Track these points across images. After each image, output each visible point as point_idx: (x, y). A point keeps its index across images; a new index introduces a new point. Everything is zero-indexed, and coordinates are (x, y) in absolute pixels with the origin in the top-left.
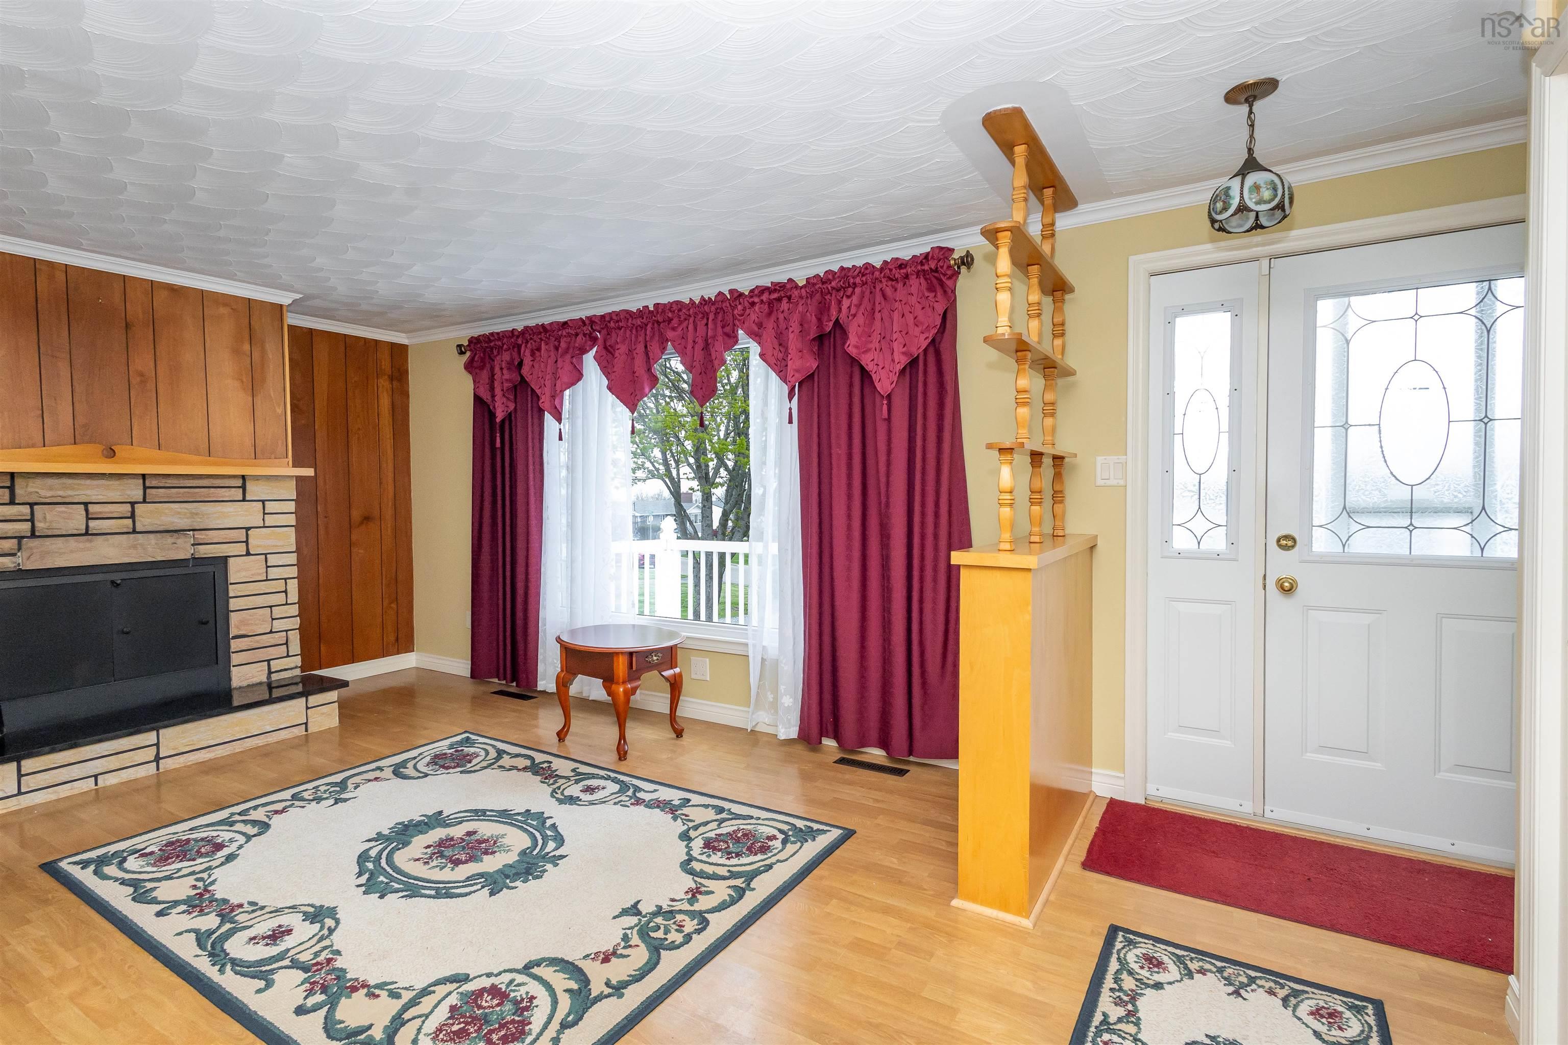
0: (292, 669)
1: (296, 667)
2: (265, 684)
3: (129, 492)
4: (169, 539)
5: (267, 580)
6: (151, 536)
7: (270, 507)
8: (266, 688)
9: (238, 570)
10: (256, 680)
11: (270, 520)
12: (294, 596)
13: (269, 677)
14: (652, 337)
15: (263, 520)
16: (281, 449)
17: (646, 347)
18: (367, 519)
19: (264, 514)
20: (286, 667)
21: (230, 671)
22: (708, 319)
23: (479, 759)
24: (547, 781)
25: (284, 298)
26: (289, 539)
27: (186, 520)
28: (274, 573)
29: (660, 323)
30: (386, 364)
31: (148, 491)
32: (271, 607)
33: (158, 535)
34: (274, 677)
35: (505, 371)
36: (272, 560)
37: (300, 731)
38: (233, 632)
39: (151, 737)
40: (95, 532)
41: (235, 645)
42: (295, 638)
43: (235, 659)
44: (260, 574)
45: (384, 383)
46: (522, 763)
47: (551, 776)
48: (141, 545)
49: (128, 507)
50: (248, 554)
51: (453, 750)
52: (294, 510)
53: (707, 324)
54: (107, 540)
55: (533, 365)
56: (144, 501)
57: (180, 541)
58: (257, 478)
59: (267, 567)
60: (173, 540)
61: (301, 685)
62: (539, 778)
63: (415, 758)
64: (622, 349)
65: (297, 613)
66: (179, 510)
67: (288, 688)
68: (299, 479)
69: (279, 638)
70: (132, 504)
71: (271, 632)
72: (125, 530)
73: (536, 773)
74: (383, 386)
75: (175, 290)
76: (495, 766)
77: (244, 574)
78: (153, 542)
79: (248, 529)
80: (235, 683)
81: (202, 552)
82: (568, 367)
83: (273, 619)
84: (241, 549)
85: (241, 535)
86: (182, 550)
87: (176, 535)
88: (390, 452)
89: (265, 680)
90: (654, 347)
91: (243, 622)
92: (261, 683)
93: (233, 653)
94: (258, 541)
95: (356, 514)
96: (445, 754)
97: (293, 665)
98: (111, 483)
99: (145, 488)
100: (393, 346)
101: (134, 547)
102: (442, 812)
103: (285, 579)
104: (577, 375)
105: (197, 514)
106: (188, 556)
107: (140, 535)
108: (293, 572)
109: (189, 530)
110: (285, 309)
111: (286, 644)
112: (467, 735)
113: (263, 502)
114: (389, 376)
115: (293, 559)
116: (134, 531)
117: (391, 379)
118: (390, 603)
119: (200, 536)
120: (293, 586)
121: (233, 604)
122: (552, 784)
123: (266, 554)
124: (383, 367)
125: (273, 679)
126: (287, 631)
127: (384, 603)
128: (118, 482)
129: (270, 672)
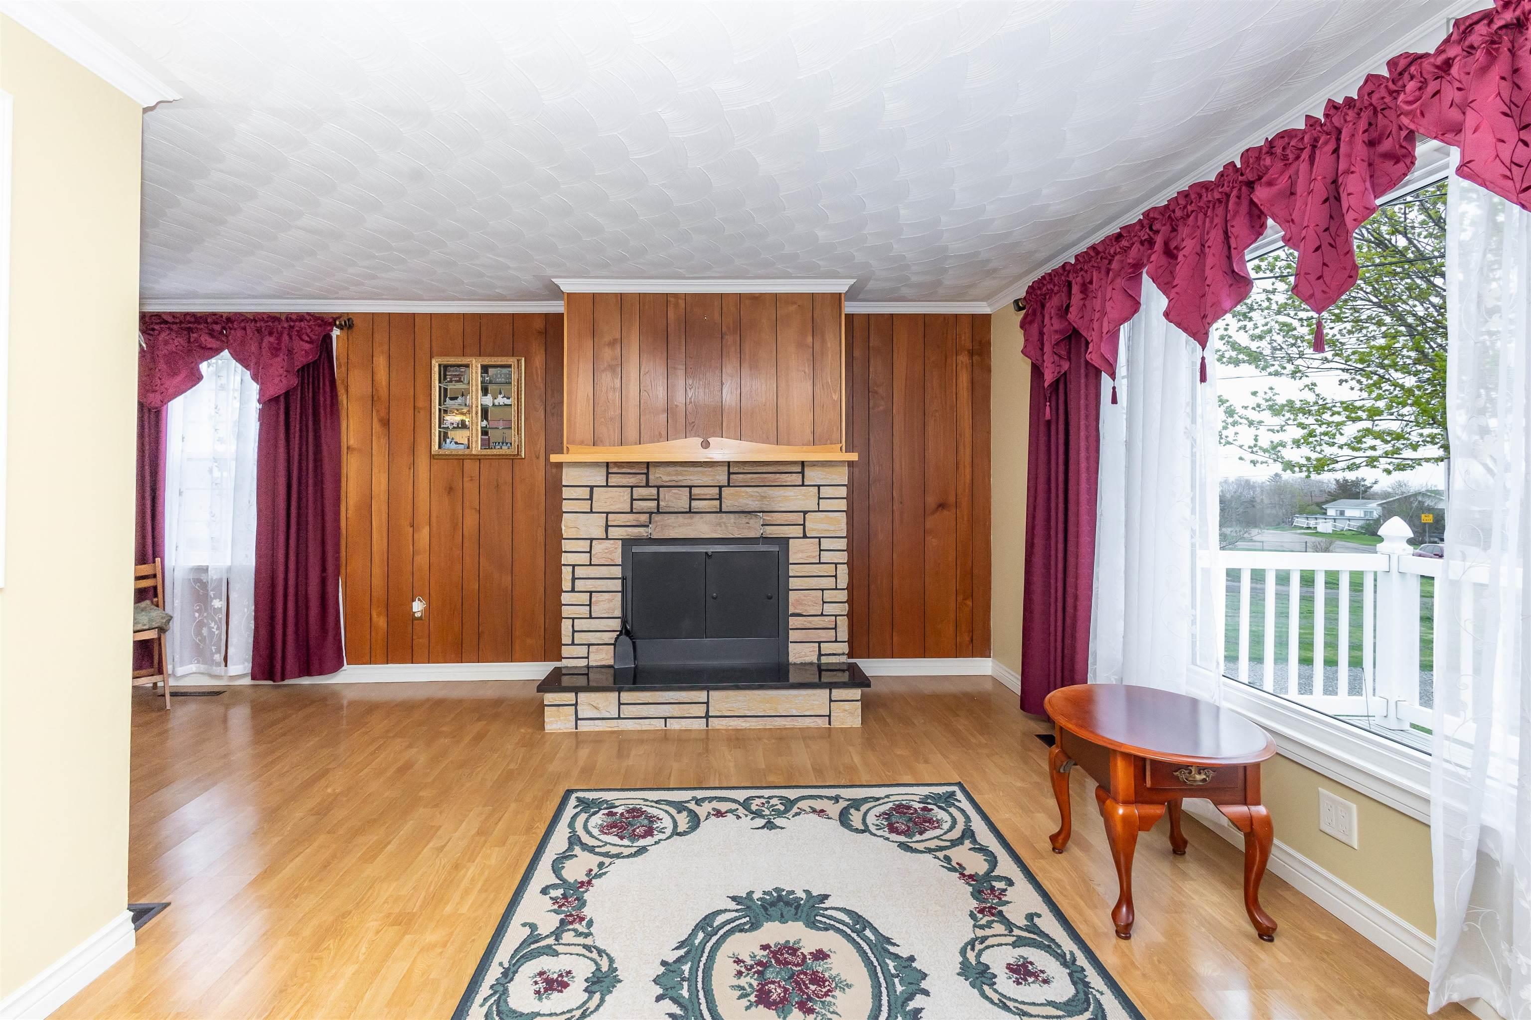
0: (839, 655)
1: (843, 654)
2: (816, 666)
3: (717, 477)
4: (743, 519)
5: (820, 563)
6: (732, 516)
7: (825, 492)
8: (815, 668)
9: (799, 551)
10: (808, 659)
11: (824, 504)
12: (843, 582)
13: (819, 659)
14: (1236, 213)
15: (818, 504)
16: (836, 435)
17: (1226, 233)
18: (942, 506)
19: (819, 498)
20: (835, 652)
21: (788, 647)
22: (1338, 140)
23: (938, 832)
24: (980, 916)
25: (841, 286)
26: (839, 524)
27: (757, 502)
28: (826, 557)
29: (1253, 182)
30: (965, 340)
31: (731, 476)
32: (823, 590)
33: (737, 515)
34: (824, 660)
35: (1054, 321)
36: (825, 544)
37: (822, 723)
38: (792, 610)
39: (702, 696)
40: (695, 510)
41: (793, 622)
42: (843, 623)
43: (793, 635)
44: (814, 557)
45: (964, 359)
46: (977, 865)
47: (991, 911)
48: (725, 523)
49: (717, 490)
50: (805, 536)
51: (922, 805)
52: (845, 496)
53: (1336, 151)
54: (702, 518)
55: (1084, 305)
56: (729, 486)
57: (752, 521)
58: (814, 464)
59: (821, 550)
60: (747, 521)
61: (847, 673)
62: (974, 904)
63: (878, 799)
64: (1189, 246)
65: (845, 599)
66: (753, 494)
67: (835, 673)
68: (851, 464)
69: (828, 622)
70: (720, 487)
71: (822, 615)
72: (714, 510)
73: (977, 894)
74: (962, 362)
75: (756, 299)
76: (941, 854)
77: (800, 555)
78: (732, 521)
79: (805, 513)
80: (792, 659)
81: (768, 532)
82: (1118, 296)
83: (824, 602)
84: (797, 531)
85: (799, 518)
86: (753, 528)
87: (749, 516)
88: (968, 433)
89: (816, 661)
90: (1239, 226)
91: (799, 602)
92: (811, 664)
93: (791, 629)
94: (815, 524)
95: (931, 500)
96: (909, 807)
97: (840, 652)
98: (706, 469)
99: (729, 473)
100: (974, 317)
101: (719, 524)
102: (826, 897)
103: (836, 564)
104: (1134, 305)
105: (765, 497)
106: (758, 535)
107: (724, 515)
108: (843, 557)
109: (760, 512)
110: (843, 296)
111: (835, 628)
112: (955, 788)
113: (819, 486)
114: (969, 351)
115: (842, 544)
116: (721, 511)
117: (971, 353)
118: (965, 599)
119: (768, 517)
120: (843, 570)
121: (793, 583)
122: (982, 927)
123: (820, 538)
124: (963, 342)
125: (822, 662)
126: (836, 616)
127: (958, 598)
128: (710, 469)
129: (820, 655)
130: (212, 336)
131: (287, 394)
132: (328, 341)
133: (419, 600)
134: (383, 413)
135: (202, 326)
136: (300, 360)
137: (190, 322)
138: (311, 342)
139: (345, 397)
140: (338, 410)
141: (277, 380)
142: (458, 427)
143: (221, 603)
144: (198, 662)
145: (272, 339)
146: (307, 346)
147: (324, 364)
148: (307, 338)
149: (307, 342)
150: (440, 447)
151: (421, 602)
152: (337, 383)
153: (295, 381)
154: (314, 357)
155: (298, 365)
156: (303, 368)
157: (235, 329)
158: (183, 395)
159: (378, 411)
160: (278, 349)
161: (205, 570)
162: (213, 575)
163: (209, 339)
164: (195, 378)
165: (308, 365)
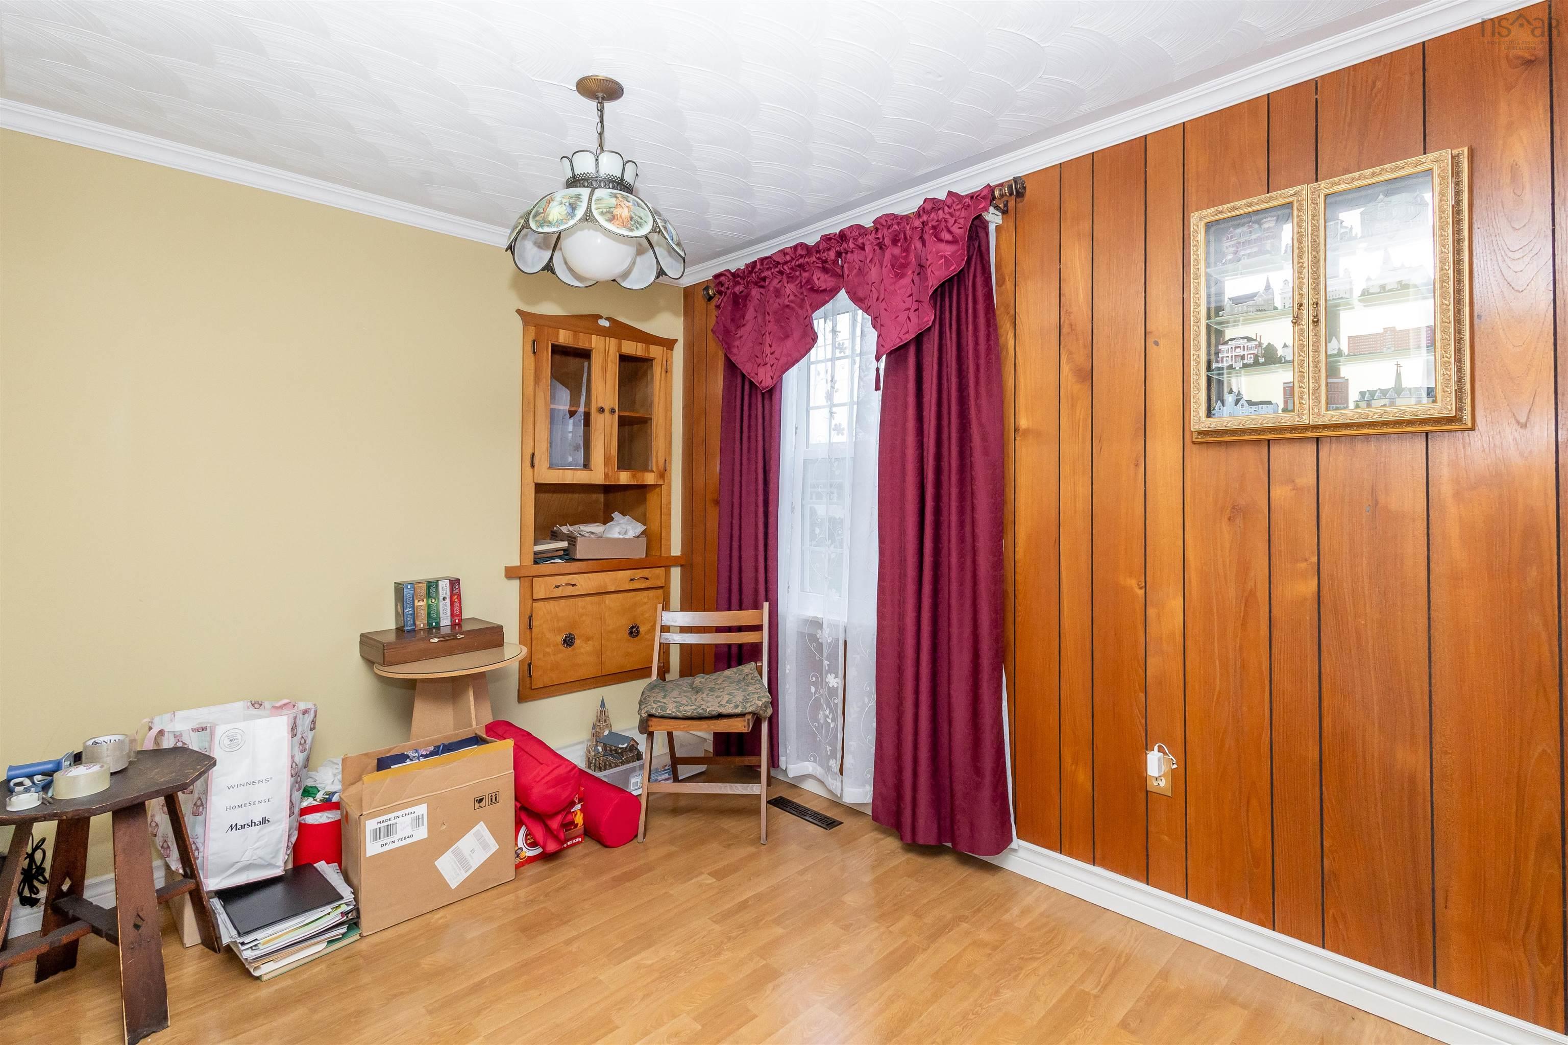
130: (825, 270)
131: (919, 340)
132: (982, 234)
133: (1160, 750)
134: (1081, 358)
135: (814, 259)
136: (937, 275)
137: (802, 256)
138: (954, 242)
139: (1011, 335)
140: (998, 358)
141: (903, 317)
142: (1256, 363)
143: (837, 680)
144: (815, 761)
145: (897, 251)
146: (948, 250)
147: (975, 276)
148: (948, 237)
149: (948, 242)
150: (1209, 414)
151: (1165, 753)
152: (998, 312)
153: (929, 317)
154: (958, 265)
155: (933, 282)
156: (942, 285)
157: (852, 252)
158: (796, 365)
159: (1070, 353)
160: (904, 266)
161: (817, 624)
162: (826, 636)
163: (823, 276)
164: (809, 339)
165: (950, 280)
